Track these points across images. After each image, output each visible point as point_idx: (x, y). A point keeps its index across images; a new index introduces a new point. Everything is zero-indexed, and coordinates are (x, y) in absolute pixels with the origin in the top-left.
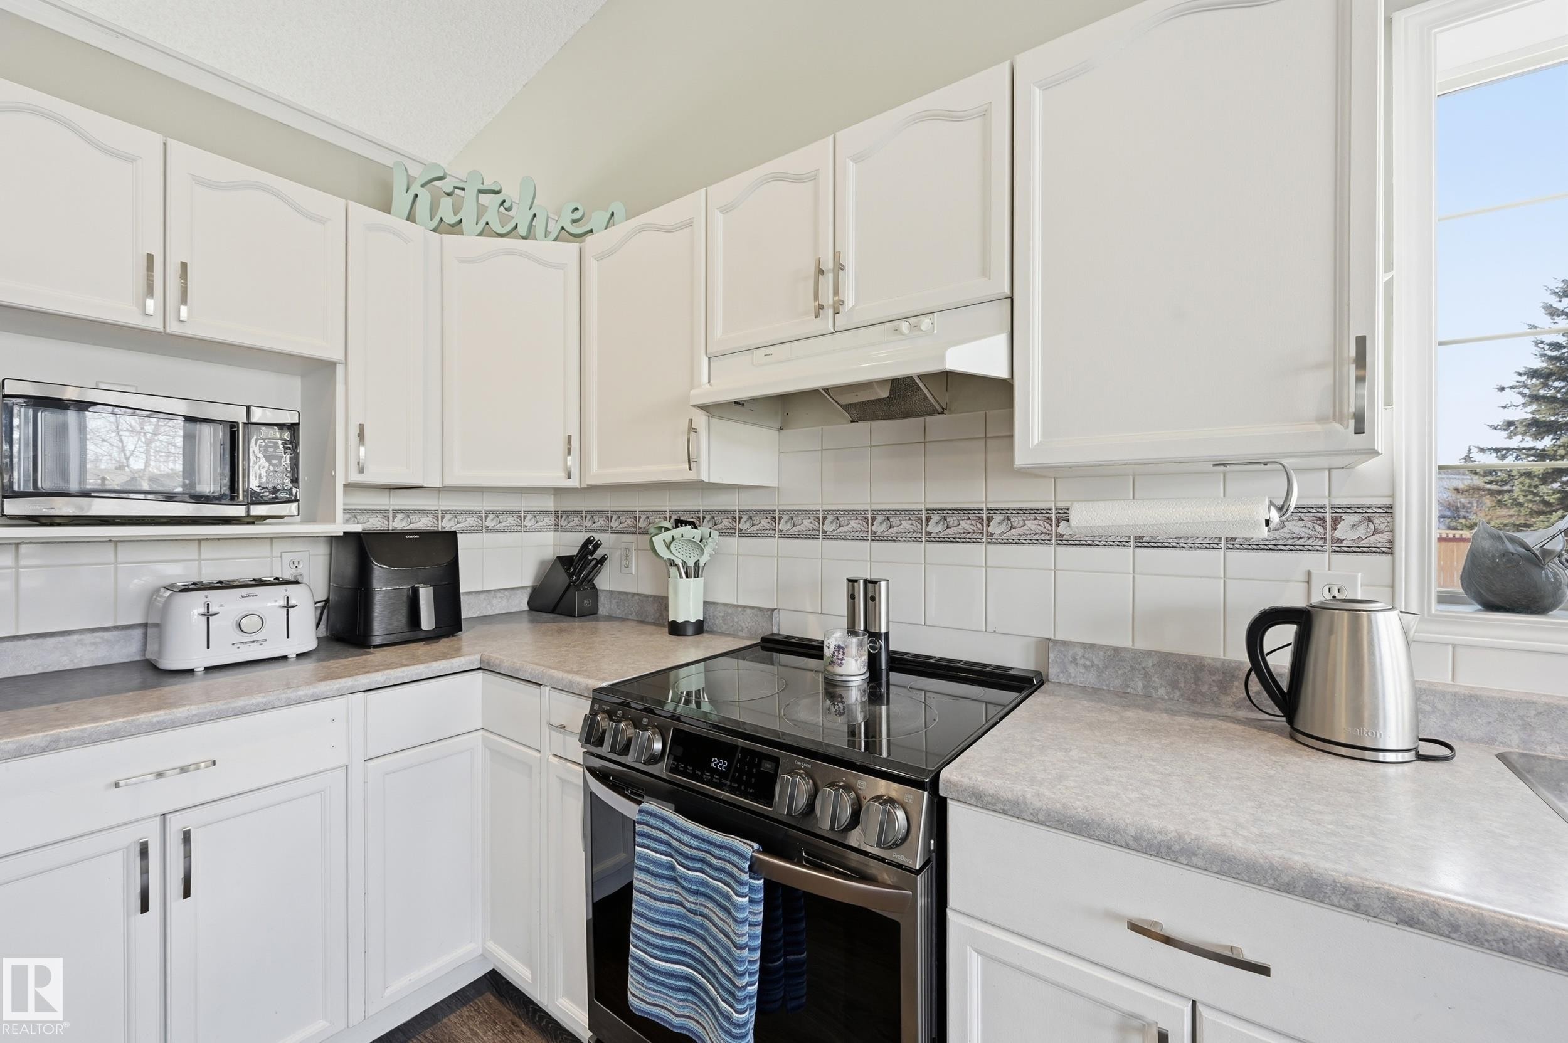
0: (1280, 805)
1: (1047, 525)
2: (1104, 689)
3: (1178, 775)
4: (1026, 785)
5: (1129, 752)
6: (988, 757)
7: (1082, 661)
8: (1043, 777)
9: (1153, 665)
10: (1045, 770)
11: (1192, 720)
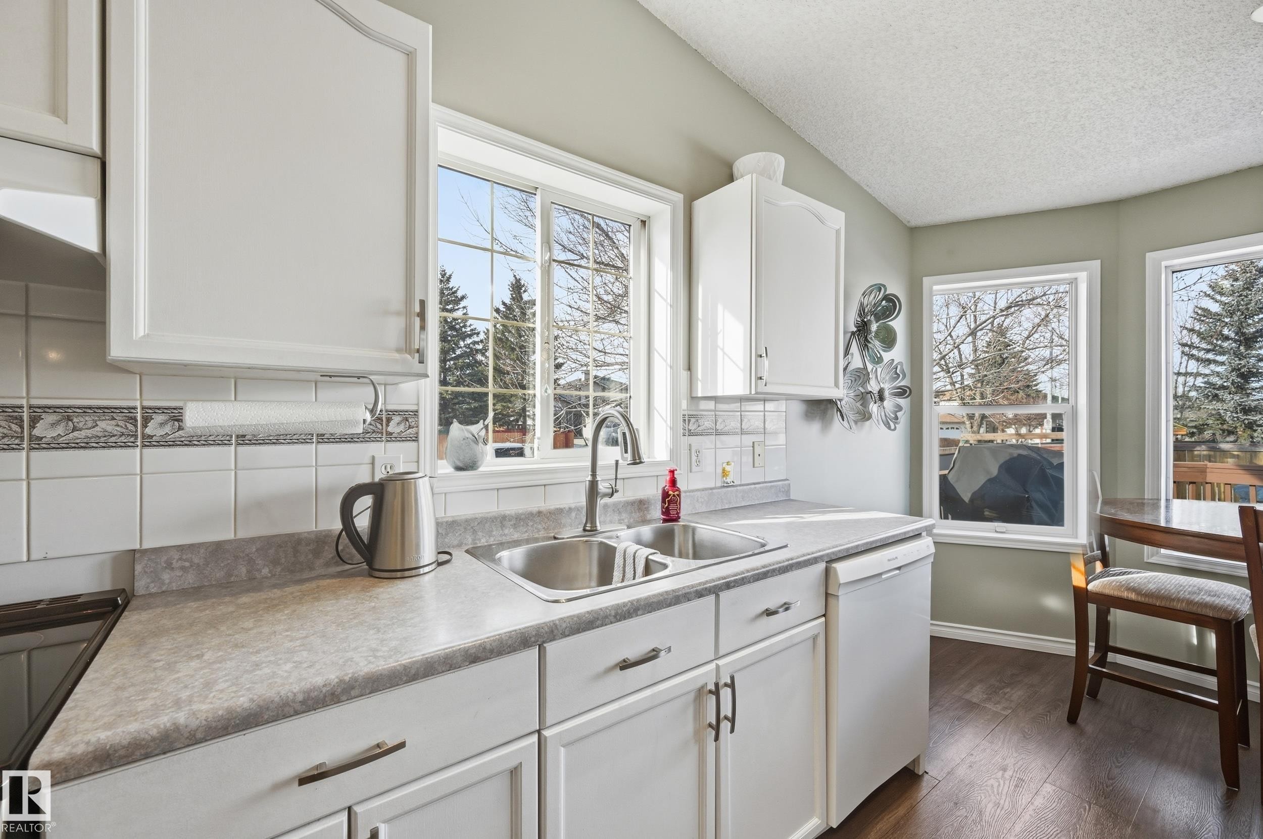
0: (389, 625)
1: (129, 426)
2: (205, 586)
3: (313, 635)
4: (173, 712)
5: (262, 633)
6: (99, 707)
7: (180, 564)
8: (188, 694)
9: (257, 550)
10: (186, 687)
11: (298, 588)
